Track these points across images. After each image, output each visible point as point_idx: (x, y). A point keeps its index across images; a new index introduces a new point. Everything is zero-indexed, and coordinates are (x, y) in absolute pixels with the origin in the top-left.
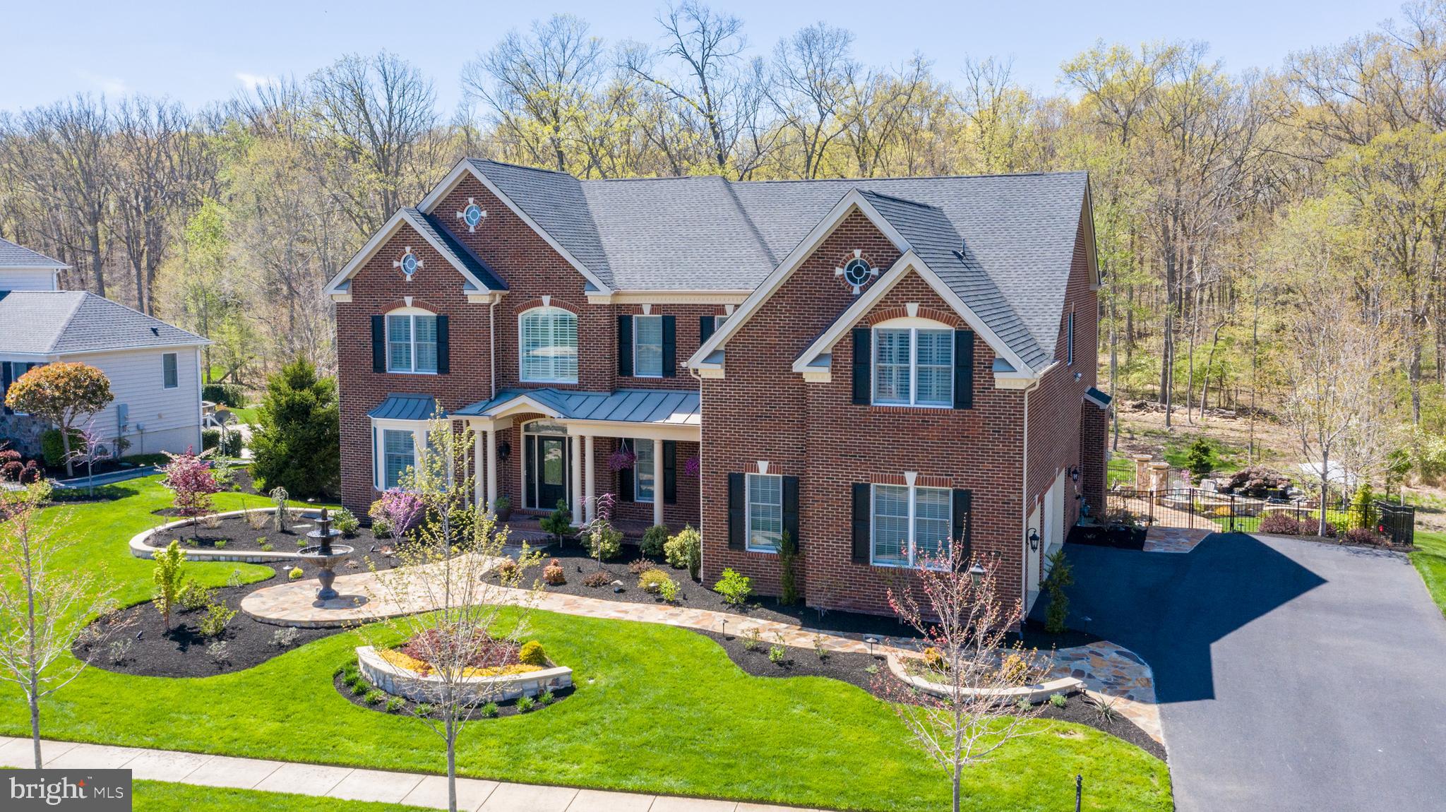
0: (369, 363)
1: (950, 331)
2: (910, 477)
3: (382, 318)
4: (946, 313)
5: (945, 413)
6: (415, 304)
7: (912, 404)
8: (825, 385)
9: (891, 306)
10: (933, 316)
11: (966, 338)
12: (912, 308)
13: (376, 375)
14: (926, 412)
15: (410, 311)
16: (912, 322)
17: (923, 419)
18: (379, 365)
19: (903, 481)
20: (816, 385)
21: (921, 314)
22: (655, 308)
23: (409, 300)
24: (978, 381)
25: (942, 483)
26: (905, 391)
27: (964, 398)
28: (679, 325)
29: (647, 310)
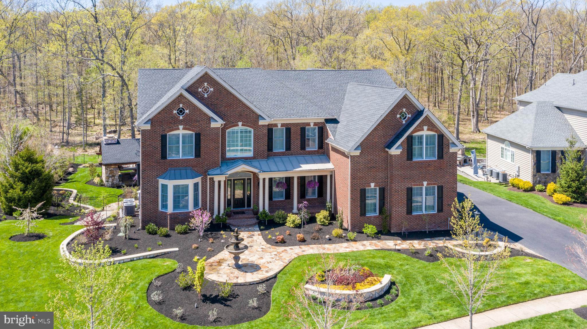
0: (159, 156)
1: (435, 135)
2: (425, 183)
3: (166, 135)
4: (435, 129)
5: (435, 161)
6: (184, 129)
7: (424, 159)
8: (398, 155)
9: (420, 128)
10: (432, 130)
11: (441, 137)
12: (425, 128)
13: (162, 161)
14: (430, 161)
15: (181, 131)
16: (425, 132)
17: (428, 164)
18: (164, 156)
19: (423, 185)
20: (395, 155)
21: (428, 130)
22: (282, 125)
23: (181, 127)
24: (445, 150)
25: (434, 184)
26: (421, 155)
27: (441, 156)
28: (292, 131)
29: (279, 126)
